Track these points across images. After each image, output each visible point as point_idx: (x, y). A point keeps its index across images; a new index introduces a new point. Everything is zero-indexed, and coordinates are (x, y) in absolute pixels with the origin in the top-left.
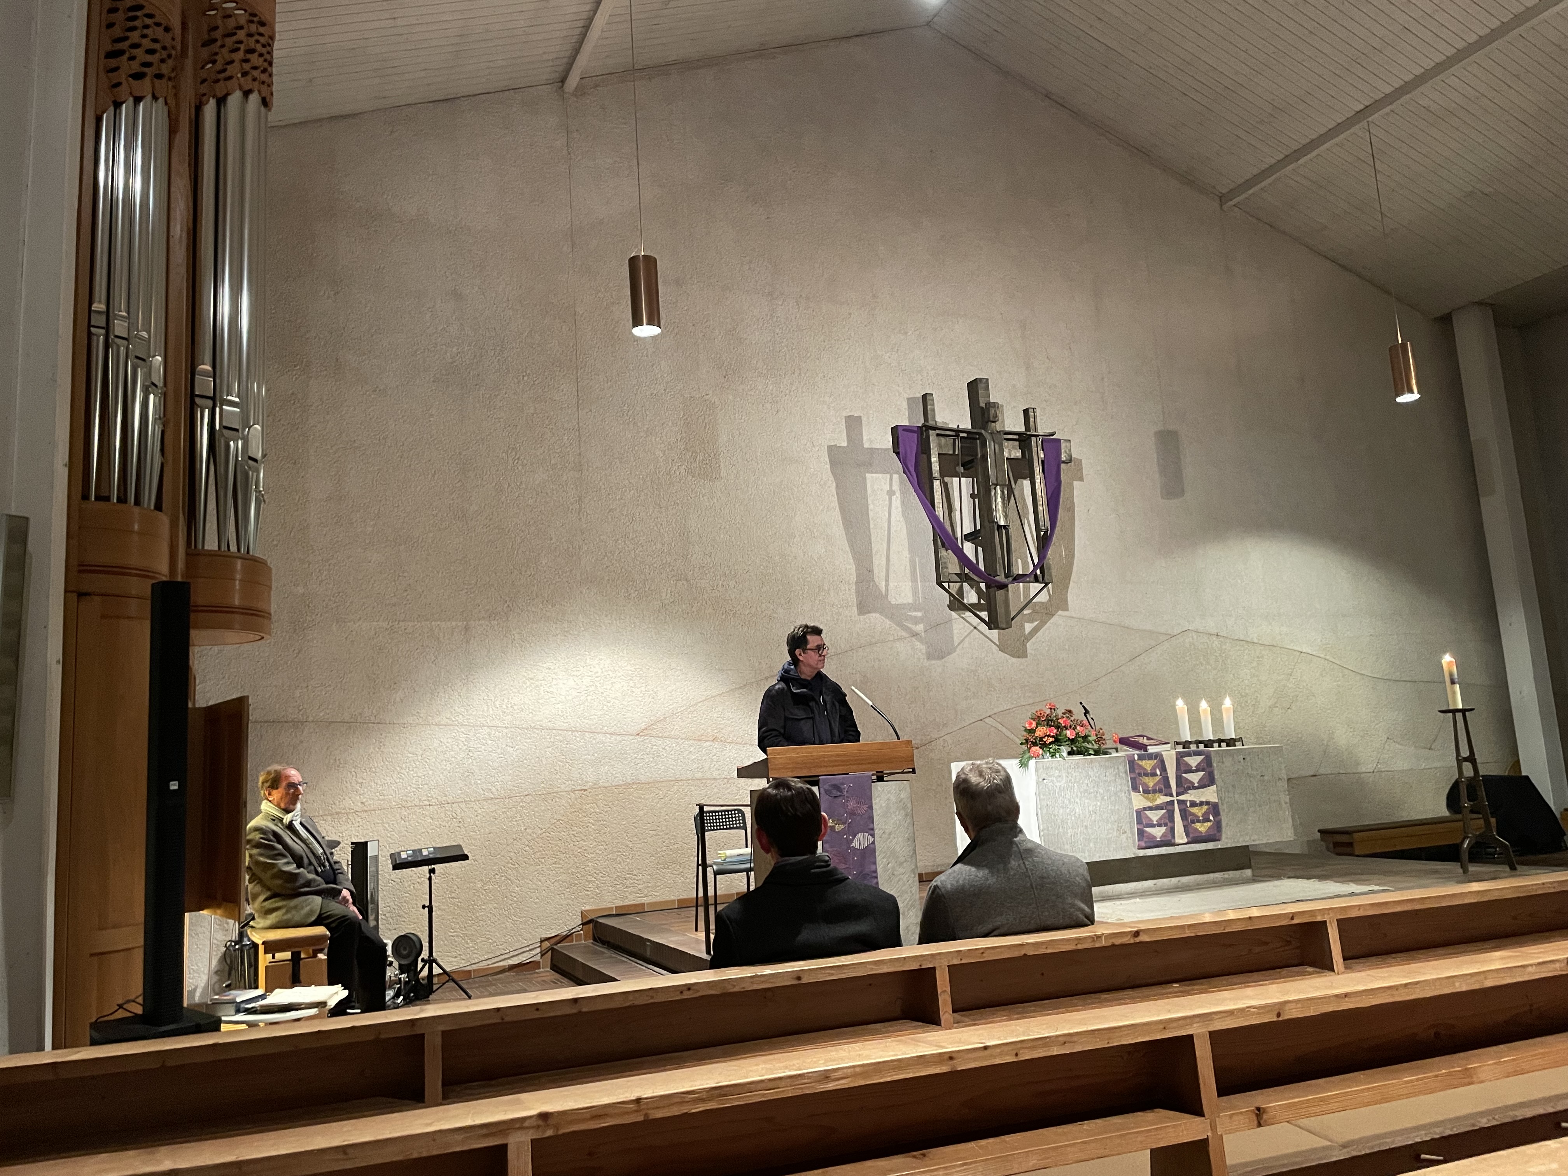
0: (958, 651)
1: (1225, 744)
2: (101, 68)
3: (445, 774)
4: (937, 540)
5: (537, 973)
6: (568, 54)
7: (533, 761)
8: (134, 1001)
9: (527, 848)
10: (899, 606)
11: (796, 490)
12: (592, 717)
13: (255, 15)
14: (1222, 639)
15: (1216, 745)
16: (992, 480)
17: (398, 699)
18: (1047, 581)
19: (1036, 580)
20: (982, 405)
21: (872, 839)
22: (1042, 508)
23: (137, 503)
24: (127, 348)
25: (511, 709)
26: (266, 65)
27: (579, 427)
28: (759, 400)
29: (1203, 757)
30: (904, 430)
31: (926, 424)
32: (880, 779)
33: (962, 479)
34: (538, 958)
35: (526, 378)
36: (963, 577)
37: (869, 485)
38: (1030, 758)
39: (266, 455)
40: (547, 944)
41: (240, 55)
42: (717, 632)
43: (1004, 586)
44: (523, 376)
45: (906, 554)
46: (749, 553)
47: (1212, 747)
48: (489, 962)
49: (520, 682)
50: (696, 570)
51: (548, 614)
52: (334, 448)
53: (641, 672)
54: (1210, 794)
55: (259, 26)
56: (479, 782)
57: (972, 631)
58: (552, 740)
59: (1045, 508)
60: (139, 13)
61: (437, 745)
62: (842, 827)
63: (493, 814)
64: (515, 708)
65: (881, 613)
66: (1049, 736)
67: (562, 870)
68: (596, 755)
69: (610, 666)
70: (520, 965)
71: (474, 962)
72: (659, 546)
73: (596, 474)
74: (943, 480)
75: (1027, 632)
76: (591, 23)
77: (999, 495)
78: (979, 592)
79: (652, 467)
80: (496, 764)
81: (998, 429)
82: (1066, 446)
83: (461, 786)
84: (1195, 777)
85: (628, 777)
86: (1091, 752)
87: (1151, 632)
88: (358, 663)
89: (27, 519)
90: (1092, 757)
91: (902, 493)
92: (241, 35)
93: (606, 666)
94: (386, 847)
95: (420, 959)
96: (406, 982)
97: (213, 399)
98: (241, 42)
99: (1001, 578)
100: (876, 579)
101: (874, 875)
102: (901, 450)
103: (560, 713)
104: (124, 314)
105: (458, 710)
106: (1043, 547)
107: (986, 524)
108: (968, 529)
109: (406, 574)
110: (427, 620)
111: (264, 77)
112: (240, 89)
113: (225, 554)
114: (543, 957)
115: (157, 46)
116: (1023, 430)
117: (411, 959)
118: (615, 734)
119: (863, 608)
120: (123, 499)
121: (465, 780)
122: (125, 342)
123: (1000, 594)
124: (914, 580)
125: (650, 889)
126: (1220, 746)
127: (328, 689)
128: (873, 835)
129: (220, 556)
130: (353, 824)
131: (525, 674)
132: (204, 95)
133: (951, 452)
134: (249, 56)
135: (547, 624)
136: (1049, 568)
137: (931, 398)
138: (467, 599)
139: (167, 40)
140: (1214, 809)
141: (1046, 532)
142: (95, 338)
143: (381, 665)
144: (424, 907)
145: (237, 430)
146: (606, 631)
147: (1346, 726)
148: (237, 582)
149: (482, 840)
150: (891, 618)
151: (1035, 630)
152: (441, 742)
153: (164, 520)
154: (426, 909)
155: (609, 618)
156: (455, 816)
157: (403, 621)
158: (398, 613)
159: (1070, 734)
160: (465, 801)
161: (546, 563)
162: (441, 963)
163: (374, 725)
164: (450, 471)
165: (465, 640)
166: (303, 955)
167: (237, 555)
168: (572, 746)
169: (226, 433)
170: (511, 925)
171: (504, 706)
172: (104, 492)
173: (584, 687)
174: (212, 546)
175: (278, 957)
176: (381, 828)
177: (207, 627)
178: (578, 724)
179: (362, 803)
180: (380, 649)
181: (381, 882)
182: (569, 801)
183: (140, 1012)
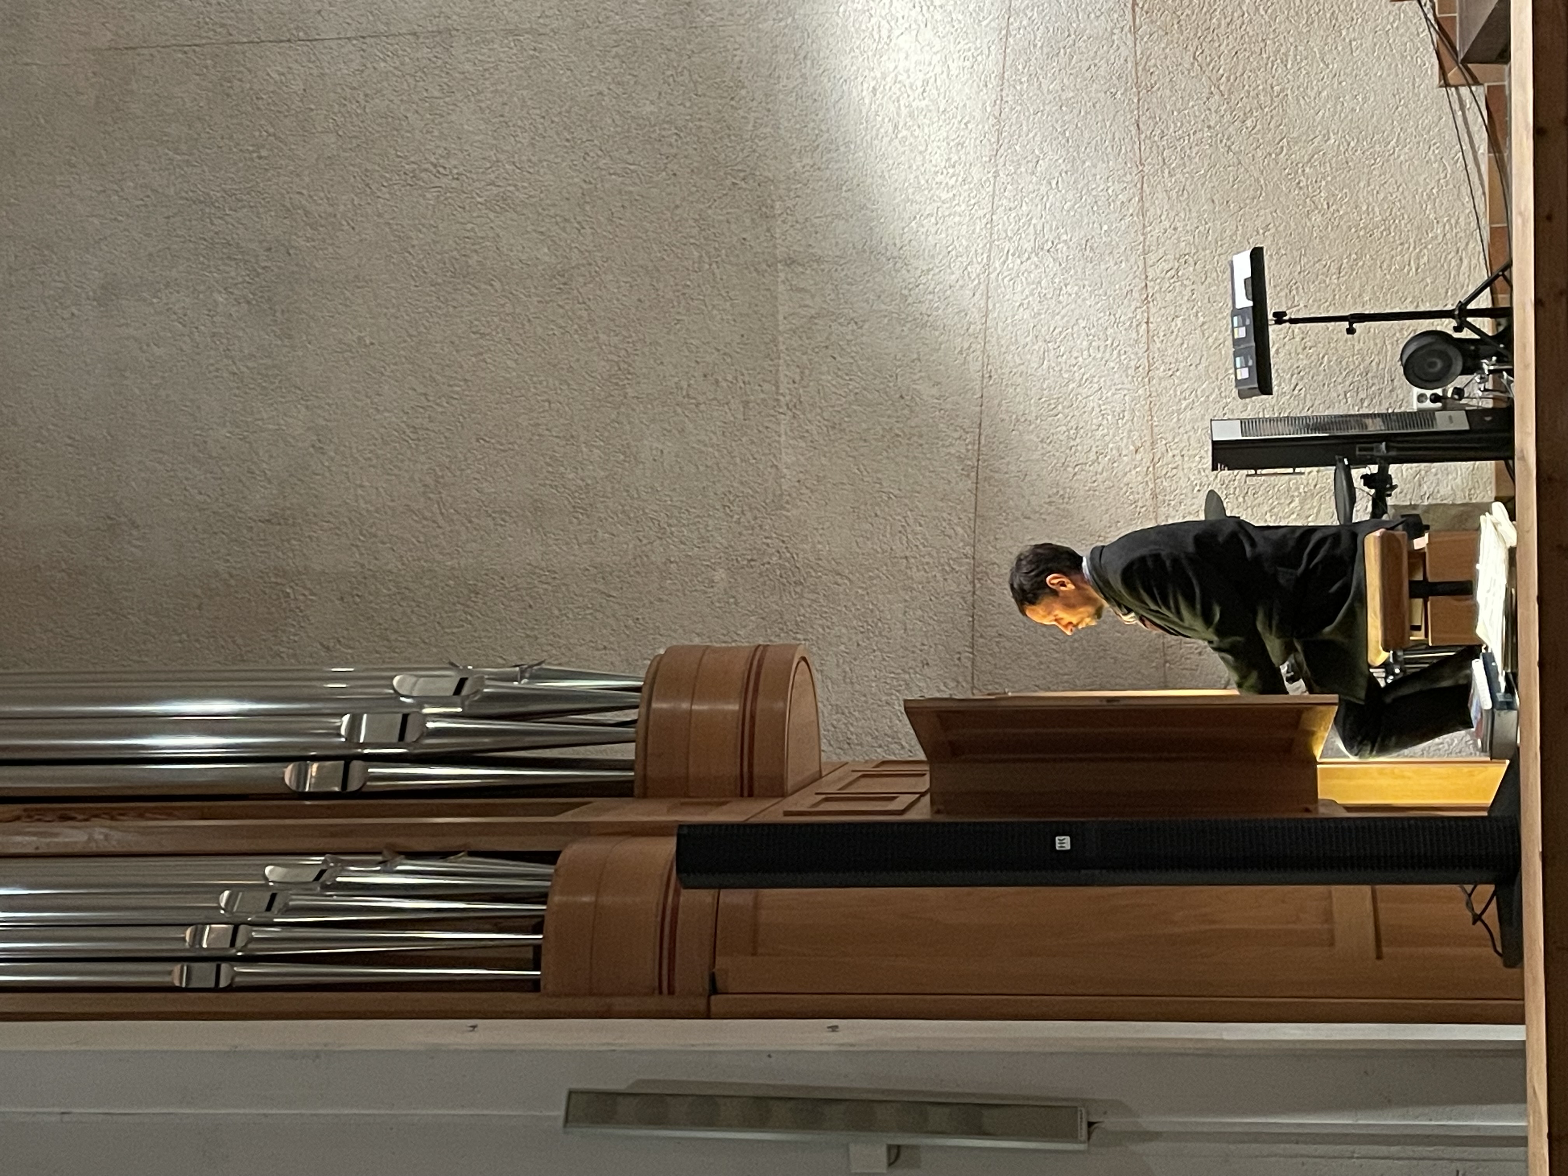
3: (1087, 295)
7: (1068, 117)
8: (1470, 895)
9: (1249, 123)
17: (934, 391)
23: (541, 897)
24: (252, 924)
25: (958, 168)
27: (355, 38)
34: (1480, 92)
35: (264, 153)
40: (1453, 74)
44: (260, 158)
48: (1478, 193)
49: (901, 149)
51: (759, 95)
52: (442, 522)
56: (1105, 227)
58: (1024, 79)
61: (1027, 312)
63: (1174, 196)
64: (954, 158)
70: (1490, 129)
71: (1474, 224)
80: (1070, 196)
83: (1112, 263)
88: (862, 468)
89: (571, 1093)
94: (1227, 404)
95: (1456, 335)
97: (348, 760)
103: (968, 64)
104: (188, 932)
105: (958, 274)
109: (684, 384)
110: (774, 340)
113: (642, 729)
114: (1480, 80)
117: (1453, 352)
121: (1101, 255)
122: (242, 928)
127: (911, 520)
129: (646, 738)
130: (1176, 468)
131: (886, 140)
135: (781, 97)
138: (730, 263)
142: (238, 979)
143: (865, 426)
144: (1351, 331)
145: (405, 717)
148: (696, 707)
149: (1225, 216)
152: (1021, 305)
153: (575, 850)
154: (1356, 326)
156: (1173, 272)
157: (778, 388)
158: (762, 396)
160: (1145, 253)
161: (652, 103)
162: (1471, 290)
163: (984, 433)
164: (470, 302)
165: (815, 265)
166: (1419, 577)
167: (643, 709)
168: (1039, 34)
169: (410, 737)
170: (1406, 150)
171: (952, 182)
172: (529, 954)
173: (914, 13)
174: (627, 752)
175: (1418, 621)
176: (1188, 413)
177: (782, 761)
178: (993, 24)
179: (1136, 451)
180: (833, 428)
181: (1296, 413)
182: (1155, 36)
183: (1491, 888)
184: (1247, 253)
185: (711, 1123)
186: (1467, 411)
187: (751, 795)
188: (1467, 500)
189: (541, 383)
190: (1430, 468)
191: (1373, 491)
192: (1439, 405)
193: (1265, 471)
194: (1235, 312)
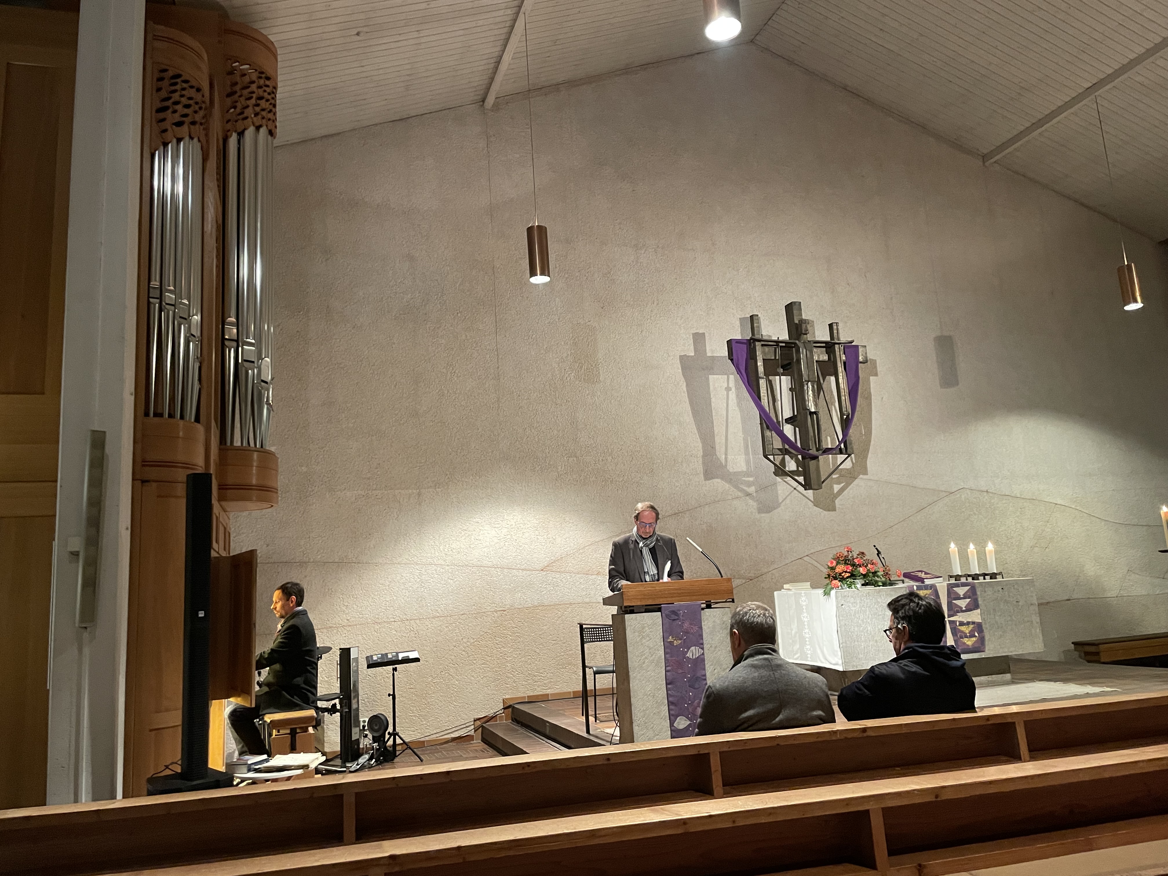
0: (782, 507)
1: (989, 577)
2: (154, 120)
3: (405, 599)
4: (763, 424)
5: (471, 744)
6: (486, 82)
7: (467, 590)
8: (176, 763)
9: (463, 653)
10: (735, 473)
11: (656, 389)
12: (509, 558)
13: (262, 73)
14: (991, 495)
15: (981, 578)
16: (805, 377)
17: (372, 546)
18: (849, 453)
19: (841, 453)
20: (796, 321)
21: (701, 651)
22: (845, 397)
23: (182, 417)
24: (175, 311)
25: (451, 552)
26: (271, 107)
27: (497, 348)
28: (628, 324)
29: (968, 588)
30: (737, 342)
31: (753, 337)
32: (709, 606)
33: (782, 377)
34: (472, 733)
35: (459, 315)
36: (784, 452)
37: (711, 384)
38: (832, 588)
39: (274, 378)
40: (478, 723)
41: (253, 101)
42: (598, 494)
43: (815, 458)
44: (457, 313)
45: (741, 434)
46: (621, 436)
47: (978, 579)
48: (437, 735)
49: (457, 532)
50: (583, 449)
51: (476, 483)
52: (326, 369)
53: (544, 525)
54: (975, 616)
55: (266, 81)
56: (429, 605)
57: (793, 491)
58: (480, 574)
59: (847, 397)
60: (179, 80)
61: (400, 578)
62: (680, 642)
63: (439, 628)
64: (454, 551)
65: (722, 479)
66: (846, 572)
67: (488, 669)
68: (512, 585)
69: (521, 520)
70: (460, 738)
71: (426, 735)
72: (555, 432)
73: (509, 382)
74: (768, 378)
75: (835, 492)
76: (501, 58)
77: (811, 389)
78: (797, 461)
79: (549, 375)
80: (440, 591)
81: (809, 339)
82: (863, 351)
83: (416, 607)
84: (963, 603)
85: (536, 601)
86: (880, 584)
87: (934, 490)
88: (344, 520)
89: (104, 432)
90: (881, 587)
91: (737, 389)
92: (254, 87)
93: (519, 520)
94: (364, 652)
95: (387, 732)
96: (377, 749)
97: (237, 341)
98: (253, 92)
99: (813, 452)
100: (718, 454)
101: (704, 678)
102: (735, 357)
103: (486, 554)
104: (172, 288)
105: (414, 553)
106: (846, 427)
107: (801, 410)
108: (787, 413)
109: (376, 457)
110: (391, 489)
111: (270, 116)
112: (254, 125)
113: (246, 448)
114: (476, 732)
115: (191, 102)
116: (829, 339)
117: (381, 732)
118: (525, 570)
119: (708, 475)
120: (171, 416)
121: (419, 604)
122: (173, 308)
123: (812, 463)
124: (747, 453)
125: (552, 683)
126: (984, 579)
127: (324, 539)
128: (703, 649)
129: (243, 450)
130: (341, 635)
131: (461, 527)
132: (229, 131)
133: (773, 358)
134: (258, 102)
135: (476, 491)
136: (851, 444)
137: (757, 318)
138: (419, 473)
139: (198, 97)
140: (979, 627)
141: (848, 416)
142: (152, 306)
143: (359, 521)
144: (389, 695)
145: (253, 362)
146: (518, 495)
147: (1094, 561)
148: (254, 468)
149: (432, 646)
150: (730, 481)
151: (842, 490)
152: (402, 576)
153: (200, 428)
154: (391, 696)
155: (520, 485)
156: (412, 629)
157: (375, 490)
158: (371, 484)
159: (862, 570)
160: (419, 619)
161: (475, 447)
162: (402, 736)
163: (356, 564)
164: (407, 382)
165: (418, 503)
166: (298, 731)
167: (254, 449)
168: (495, 578)
169: (246, 364)
170: (453, 708)
171: (446, 550)
172: (159, 411)
173: (503, 535)
174: (237, 443)
175: (282, 732)
176: (360, 638)
177: (233, 500)
178: (499, 563)
179: (347, 620)
180: (359, 510)
181: (360, 677)
182: (493, 618)
183: (179, 771)
184: (418, 656)
185: (90, 485)
186: (359, 739)
187: (219, 489)
188: (326, 741)
189: (378, 406)
190: (338, 727)
191: (330, 707)
192: (361, 728)
193: (339, 666)
194: (397, 653)
